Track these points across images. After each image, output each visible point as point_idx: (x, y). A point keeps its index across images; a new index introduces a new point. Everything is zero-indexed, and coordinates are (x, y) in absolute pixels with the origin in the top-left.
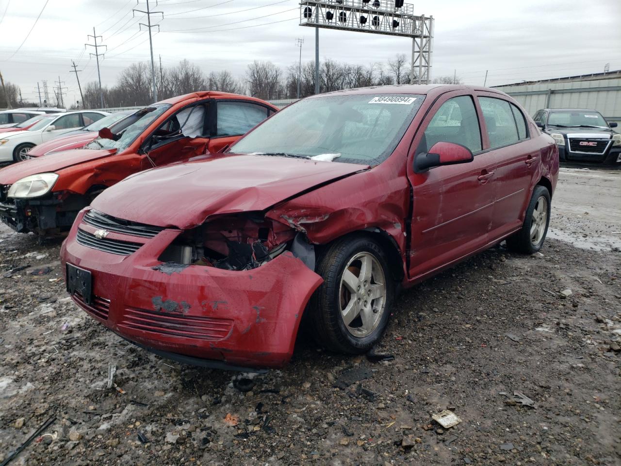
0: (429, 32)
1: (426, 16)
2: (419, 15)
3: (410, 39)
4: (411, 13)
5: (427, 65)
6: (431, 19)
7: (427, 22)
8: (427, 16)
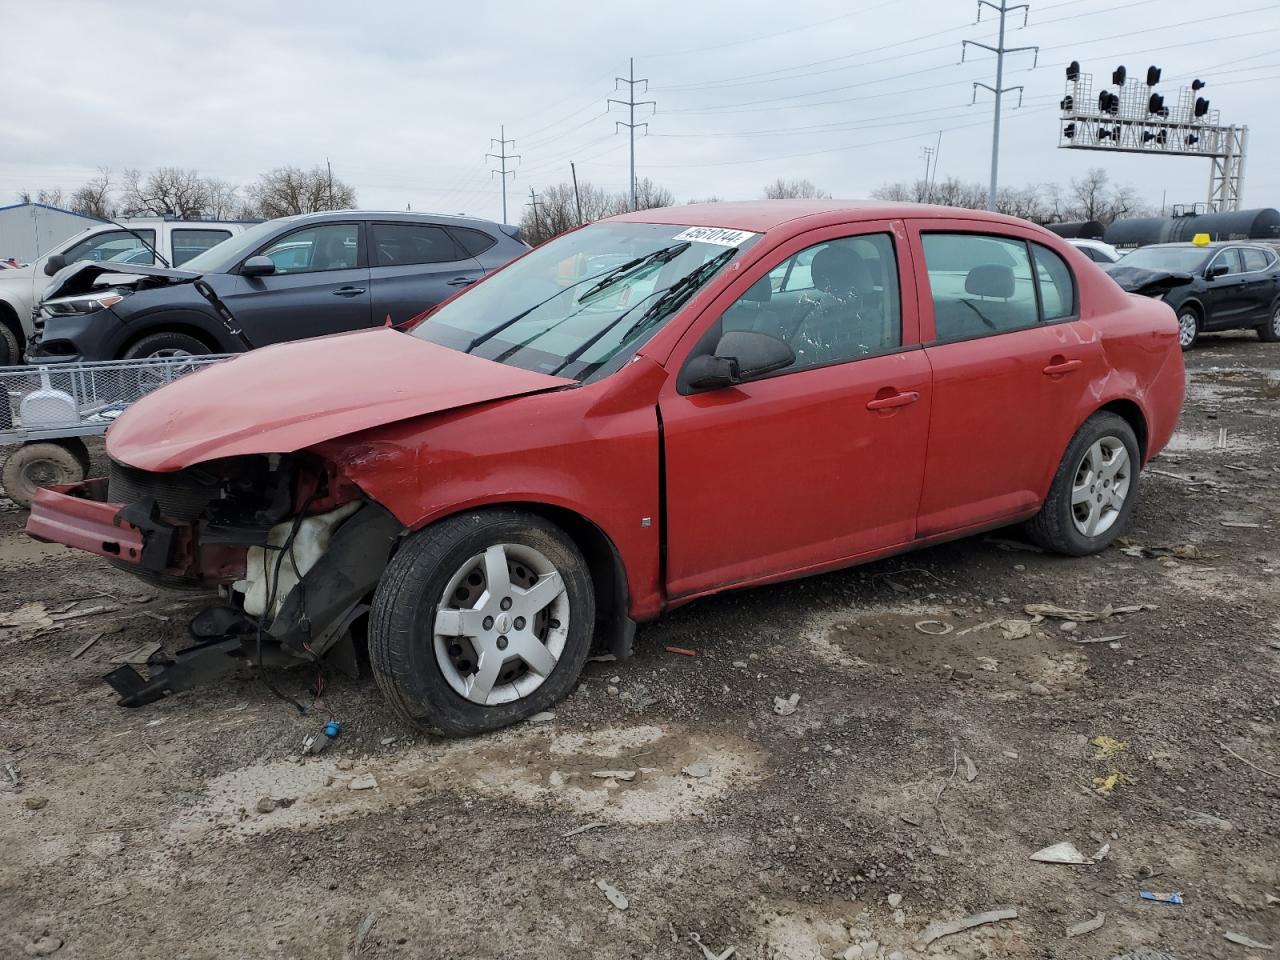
0: (1241, 151)
1: (1237, 126)
2: (1227, 125)
3: (1209, 160)
4: (1215, 123)
5: (1234, 197)
6: (1244, 130)
7: (1239, 134)
8: (1239, 125)
